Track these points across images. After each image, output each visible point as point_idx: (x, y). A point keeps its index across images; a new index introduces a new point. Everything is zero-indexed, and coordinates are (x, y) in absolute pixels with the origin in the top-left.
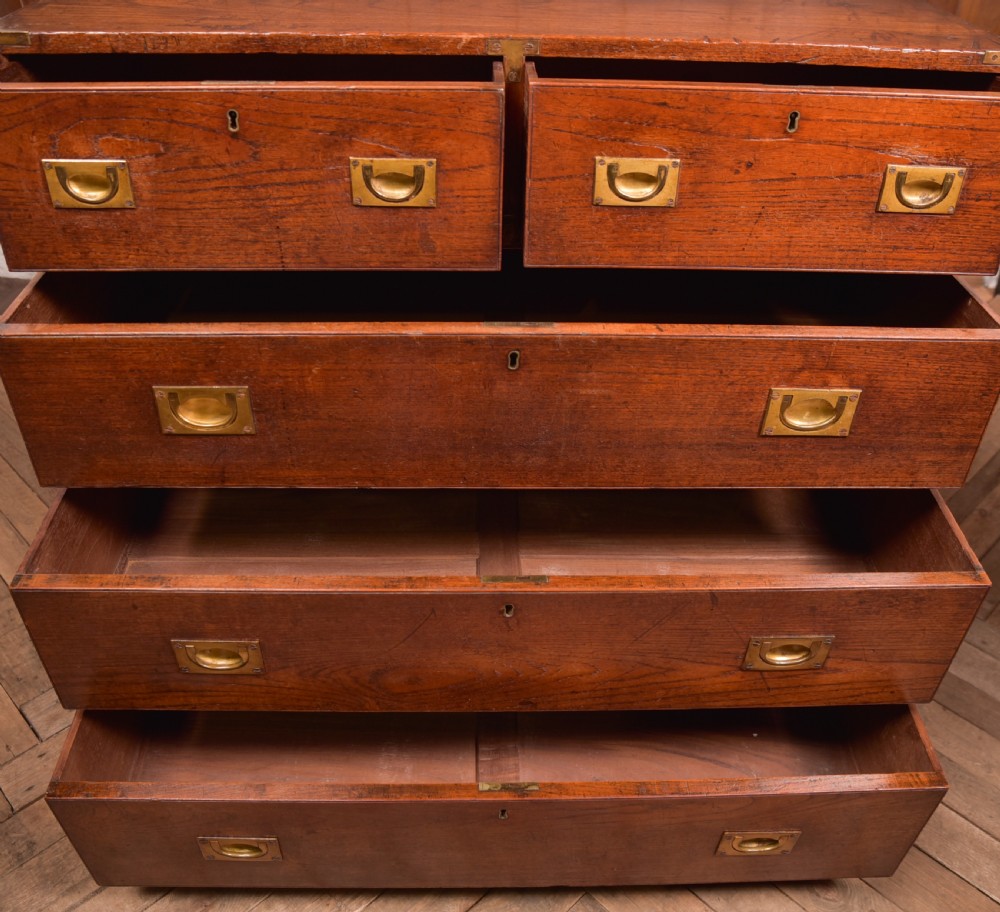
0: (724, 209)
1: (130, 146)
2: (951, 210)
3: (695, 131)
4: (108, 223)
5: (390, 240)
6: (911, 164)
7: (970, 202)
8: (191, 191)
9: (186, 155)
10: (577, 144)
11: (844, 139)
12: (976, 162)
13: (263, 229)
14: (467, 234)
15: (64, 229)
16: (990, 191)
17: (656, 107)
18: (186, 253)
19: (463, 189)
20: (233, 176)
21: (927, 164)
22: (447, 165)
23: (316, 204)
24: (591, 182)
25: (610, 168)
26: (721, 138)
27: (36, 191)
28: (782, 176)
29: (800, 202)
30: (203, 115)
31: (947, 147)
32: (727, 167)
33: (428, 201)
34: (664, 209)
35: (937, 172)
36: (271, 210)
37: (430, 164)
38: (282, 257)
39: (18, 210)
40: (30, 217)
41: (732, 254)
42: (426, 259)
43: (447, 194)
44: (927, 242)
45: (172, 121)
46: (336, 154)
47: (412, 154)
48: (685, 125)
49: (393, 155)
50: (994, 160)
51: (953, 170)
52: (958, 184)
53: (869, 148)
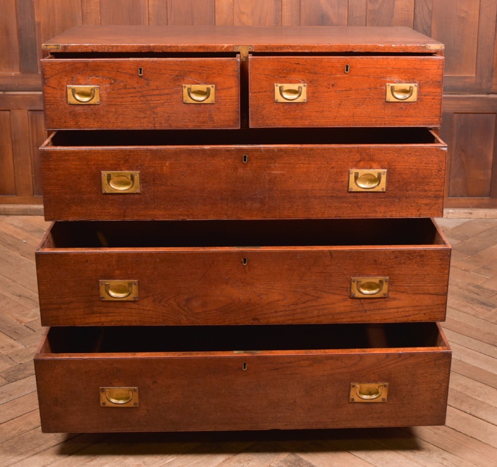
0: (325, 103)
2: (416, 100)
3: (311, 73)
6: (395, 83)
7: (422, 97)
10: (267, 79)
11: (368, 74)
12: (420, 81)
14: (227, 114)
16: (430, 92)
17: (295, 65)
19: (225, 96)
21: (401, 83)
22: (219, 88)
24: (273, 93)
25: (280, 88)
26: (321, 75)
28: (346, 89)
29: (355, 99)
30: (130, 69)
31: (408, 76)
32: (324, 86)
33: (212, 101)
34: (302, 104)
35: (406, 86)
37: (213, 87)
41: (331, 121)
43: (218, 98)
44: (409, 113)
46: (178, 84)
47: (206, 83)
48: (307, 71)
49: (199, 84)
50: (428, 80)
51: (413, 85)
52: (415, 90)
53: (378, 77)
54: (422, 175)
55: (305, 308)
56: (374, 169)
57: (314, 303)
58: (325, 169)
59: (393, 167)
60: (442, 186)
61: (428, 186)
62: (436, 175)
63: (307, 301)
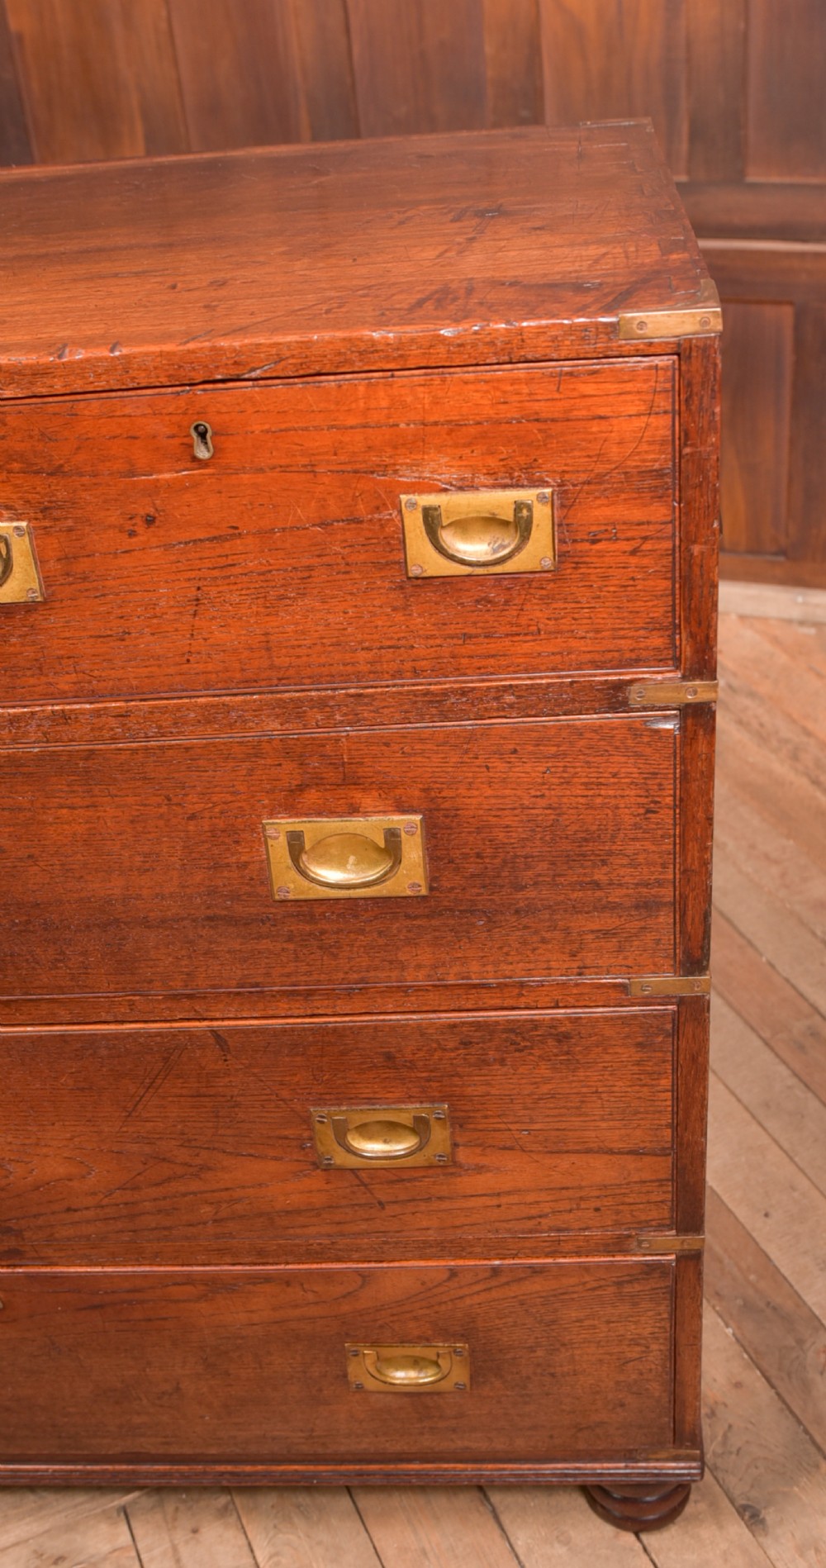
0: (130, 597)
2: (548, 563)
3: (37, 473)
6: (445, 490)
7: (579, 547)
11: (305, 461)
12: (567, 477)
16: (614, 524)
21: (473, 487)
26: (86, 480)
28: (216, 533)
29: (263, 574)
31: (502, 457)
32: (112, 527)
34: (25, 607)
35: (496, 500)
41: (171, 670)
44: (524, 621)
48: (16, 466)
50: (601, 468)
51: (527, 495)
52: (542, 516)
53: (356, 472)
54: (574, 828)
55: (165, 1198)
56: (366, 814)
57: (195, 1186)
58: (161, 823)
59: (446, 805)
60: (664, 866)
61: (605, 869)
62: (636, 826)
63: (169, 1179)
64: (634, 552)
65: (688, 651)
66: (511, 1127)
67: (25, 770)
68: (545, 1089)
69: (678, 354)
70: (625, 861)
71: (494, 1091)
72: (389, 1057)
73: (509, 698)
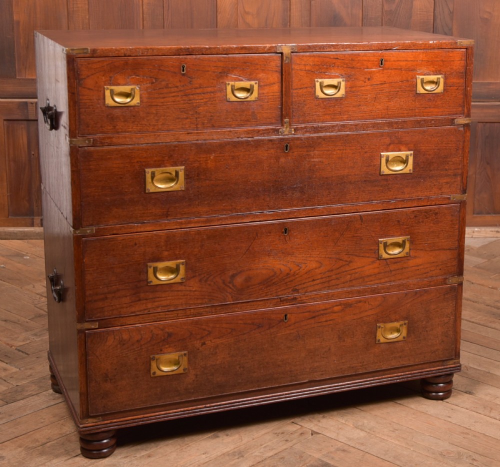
0: (362, 97)
1: (142, 80)
4: (127, 113)
5: (240, 115)
8: (164, 98)
9: (163, 83)
10: (308, 75)
11: (399, 67)
13: (190, 113)
14: (269, 111)
15: (107, 116)
16: (454, 83)
17: (334, 60)
18: (157, 125)
19: (268, 93)
20: (181, 91)
21: (430, 75)
22: (262, 84)
23: (212, 101)
24: (314, 90)
25: (320, 83)
27: (99, 99)
30: (172, 67)
32: (361, 80)
33: (255, 98)
34: (341, 99)
35: (434, 78)
36: (195, 104)
37: (256, 83)
38: (197, 125)
39: (90, 108)
40: (94, 111)
42: (254, 123)
43: (261, 95)
44: (436, 104)
45: (160, 70)
46: (221, 81)
47: (249, 80)
48: (345, 66)
49: (242, 80)
50: (452, 71)
51: (440, 76)
52: (442, 81)
53: (409, 70)
54: (443, 154)
55: (338, 274)
56: (402, 151)
58: (359, 154)
59: (418, 149)
60: (459, 164)
61: (448, 165)
62: (454, 154)
63: (341, 267)
64: (457, 89)
65: (466, 111)
66: (424, 243)
67: (332, 140)
68: (432, 230)
69: (467, 49)
70: (452, 163)
71: (420, 231)
72: (399, 221)
73: (433, 122)
